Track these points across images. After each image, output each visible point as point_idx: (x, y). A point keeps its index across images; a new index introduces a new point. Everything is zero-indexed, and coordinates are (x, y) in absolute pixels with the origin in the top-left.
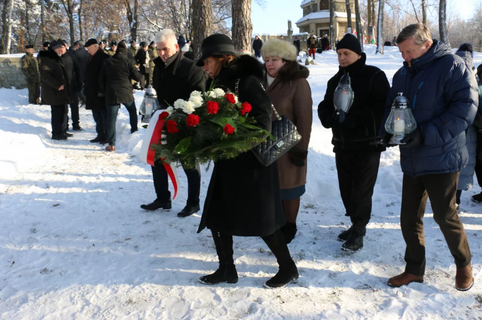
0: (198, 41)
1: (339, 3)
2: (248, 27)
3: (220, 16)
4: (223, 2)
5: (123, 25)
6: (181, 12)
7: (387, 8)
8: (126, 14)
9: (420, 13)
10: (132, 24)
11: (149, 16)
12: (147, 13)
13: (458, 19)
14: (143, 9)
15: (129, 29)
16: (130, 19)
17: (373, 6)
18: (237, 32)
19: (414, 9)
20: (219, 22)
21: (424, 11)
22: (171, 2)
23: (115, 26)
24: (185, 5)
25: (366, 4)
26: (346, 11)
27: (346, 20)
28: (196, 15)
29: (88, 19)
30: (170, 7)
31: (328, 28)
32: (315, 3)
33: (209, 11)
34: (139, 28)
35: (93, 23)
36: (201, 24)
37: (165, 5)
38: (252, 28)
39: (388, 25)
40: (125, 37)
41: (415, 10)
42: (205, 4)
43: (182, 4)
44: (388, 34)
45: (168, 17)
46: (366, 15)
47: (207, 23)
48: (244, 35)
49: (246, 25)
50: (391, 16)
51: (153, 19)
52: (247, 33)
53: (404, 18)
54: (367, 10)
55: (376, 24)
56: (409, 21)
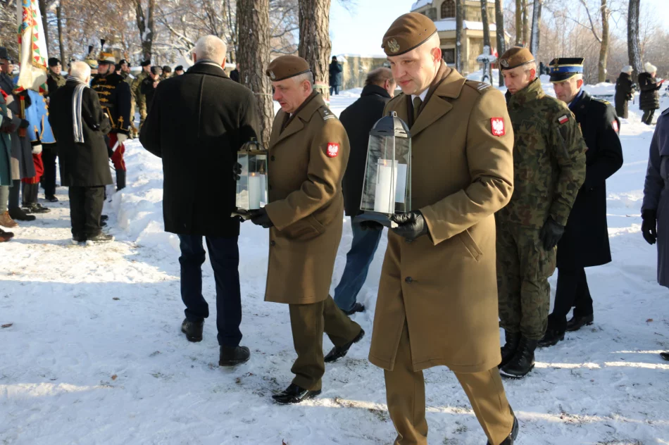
0: (245, 65)
1: (471, 7)
2: (324, 45)
3: (284, 25)
4: (289, 4)
5: (130, 36)
6: (223, 17)
7: (546, 15)
8: (135, 18)
9: (598, 23)
10: (144, 35)
11: (173, 23)
12: (169, 18)
13: (659, 33)
14: (162, 12)
15: (141, 43)
16: (141, 26)
17: (525, 12)
18: (307, 53)
19: (589, 16)
20: (283, 34)
21: (604, 20)
22: (208, 2)
23: (116, 36)
24: (229, 7)
25: (514, 9)
26: (481, 19)
27: (481, 34)
28: (244, 24)
29: (73, 25)
30: (206, 9)
31: (453, 46)
32: (433, 6)
33: (263, 19)
34: (156, 42)
35: (81, 31)
36: (251, 39)
37: (199, 5)
38: (330, 47)
39: (547, 42)
40: (134, 55)
41: (590, 19)
42: (257, 8)
43: (224, 5)
44: (547, 56)
45: (203, 25)
46: (513, 26)
47: (261, 38)
48: (318, 58)
49: (321, 43)
50: (552, 27)
51: (178, 28)
52: (323, 55)
53: (574, 31)
54: (515, 18)
55: (529, 41)
56: (581, 36)
